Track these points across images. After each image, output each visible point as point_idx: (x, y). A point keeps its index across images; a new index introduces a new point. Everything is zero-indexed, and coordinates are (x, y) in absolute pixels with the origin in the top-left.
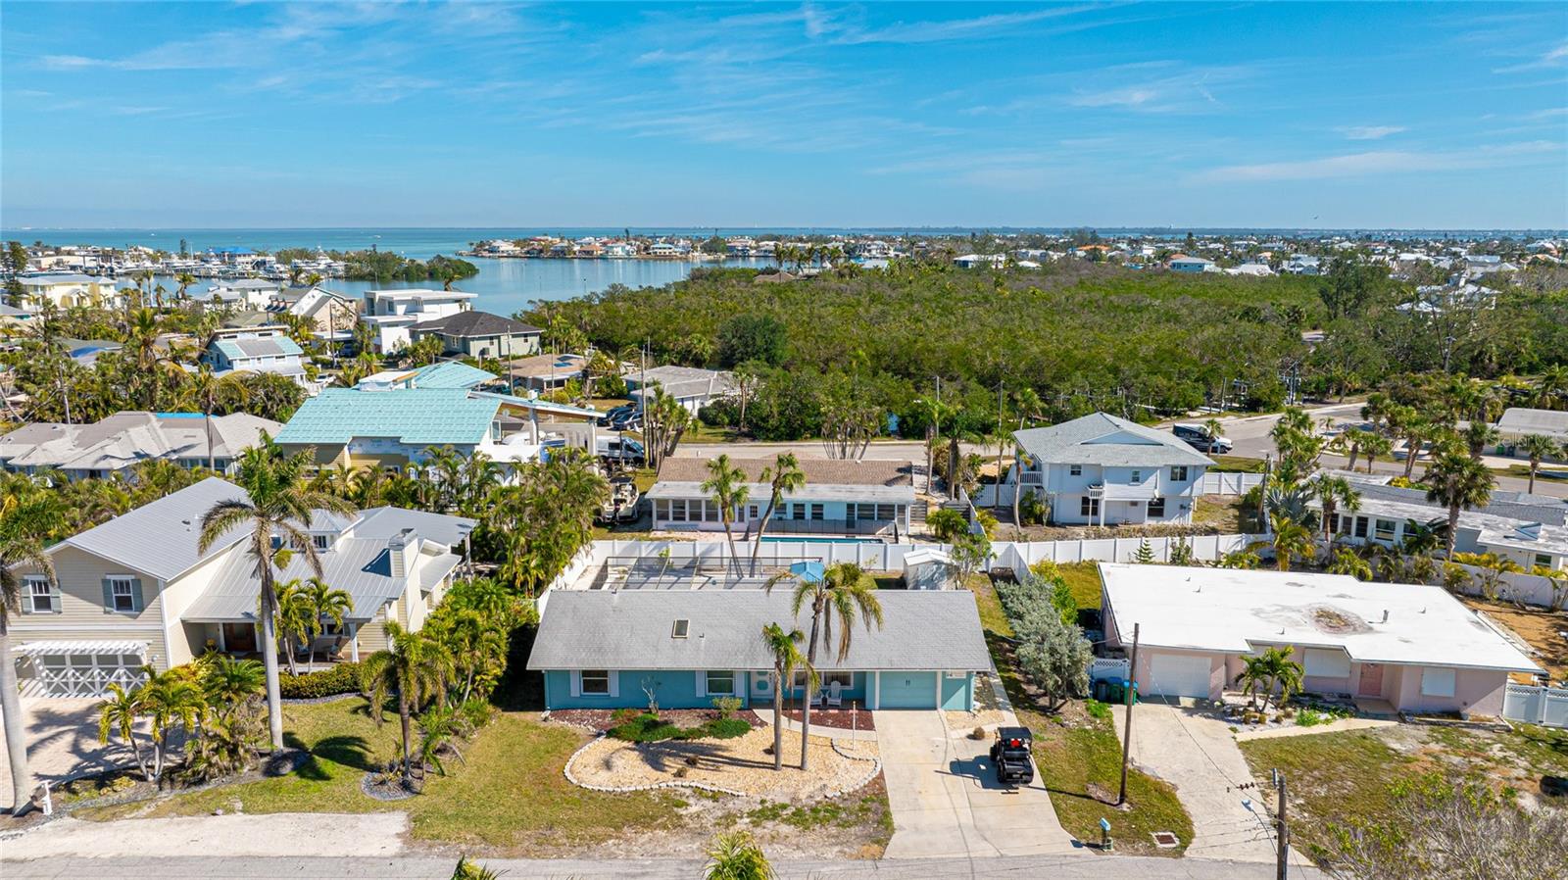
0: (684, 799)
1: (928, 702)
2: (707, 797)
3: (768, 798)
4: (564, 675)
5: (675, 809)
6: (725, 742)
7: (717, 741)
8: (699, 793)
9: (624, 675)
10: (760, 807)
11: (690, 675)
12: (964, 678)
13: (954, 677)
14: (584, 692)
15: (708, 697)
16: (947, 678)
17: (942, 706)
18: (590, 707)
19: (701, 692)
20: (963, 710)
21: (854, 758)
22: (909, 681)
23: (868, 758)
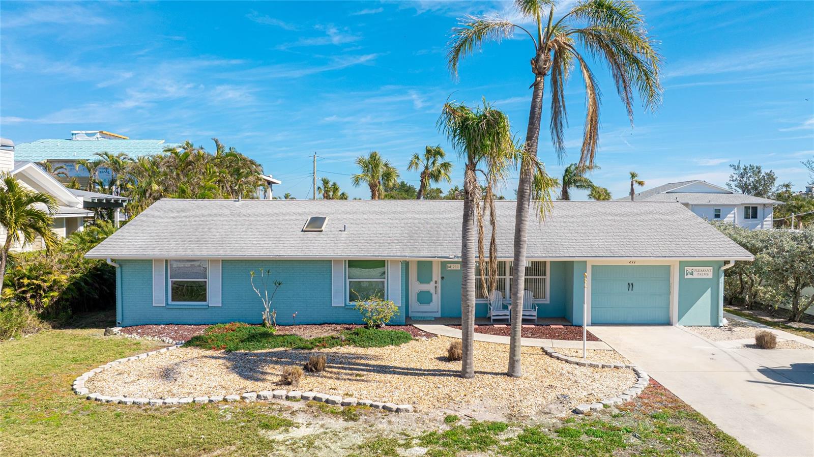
0: (286, 416)
1: (659, 315)
2: (334, 413)
3: (461, 413)
4: (144, 264)
5: (262, 432)
6: (371, 351)
7: (360, 351)
8: (321, 406)
9: (231, 266)
10: (446, 428)
11: (323, 265)
12: (710, 276)
13: (695, 276)
14: (172, 301)
15: (349, 307)
16: (686, 277)
17: (678, 321)
18: (179, 322)
19: (339, 298)
20: (709, 326)
21: (592, 364)
22: (632, 284)
23: (617, 365)
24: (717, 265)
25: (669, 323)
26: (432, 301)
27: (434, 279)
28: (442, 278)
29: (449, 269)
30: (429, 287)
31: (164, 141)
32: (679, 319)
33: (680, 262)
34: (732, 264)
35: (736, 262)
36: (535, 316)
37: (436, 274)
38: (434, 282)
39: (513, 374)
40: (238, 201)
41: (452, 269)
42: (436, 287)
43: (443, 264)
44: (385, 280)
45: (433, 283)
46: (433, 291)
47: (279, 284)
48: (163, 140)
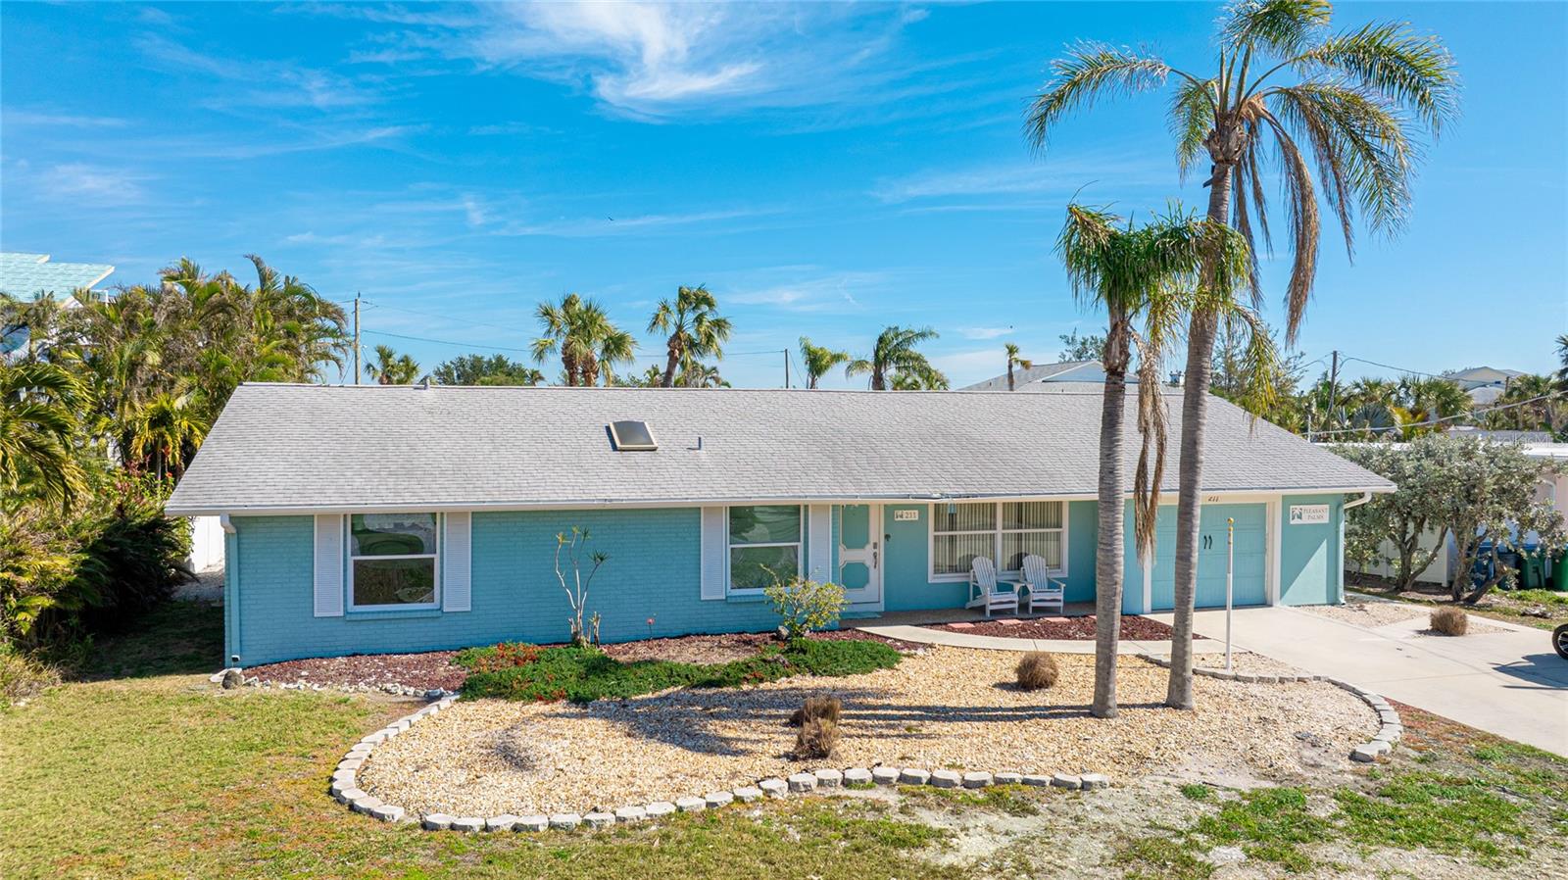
0: (900, 818)
2: (980, 804)
4: (292, 527)
9: (489, 523)
12: (1326, 520)
13: (1305, 520)
14: (355, 604)
15: (733, 600)
16: (1292, 522)
17: (1281, 598)
18: (375, 650)
19: (715, 582)
20: (1324, 605)
21: (1264, 678)
22: (1210, 537)
23: (1302, 676)
24: (1337, 501)
25: (1265, 603)
26: (868, 582)
27: (873, 539)
28: (887, 537)
29: (899, 519)
30: (864, 555)
31: (47, 258)
32: (1282, 595)
33: (1284, 497)
34: (1367, 499)
35: (1373, 495)
36: (1060, 601)
37: (876, 529)
38: (872, 545)
39: (1184, 703)
40: (425, 389)
41: (904, 519)
42: (875, 555)
43: (889, 510)
44: (800, 545)
45: (869, 548)
46: (869, 563)
47: (602, 559)
48: (46, 254)
